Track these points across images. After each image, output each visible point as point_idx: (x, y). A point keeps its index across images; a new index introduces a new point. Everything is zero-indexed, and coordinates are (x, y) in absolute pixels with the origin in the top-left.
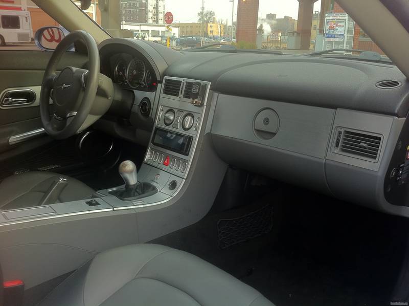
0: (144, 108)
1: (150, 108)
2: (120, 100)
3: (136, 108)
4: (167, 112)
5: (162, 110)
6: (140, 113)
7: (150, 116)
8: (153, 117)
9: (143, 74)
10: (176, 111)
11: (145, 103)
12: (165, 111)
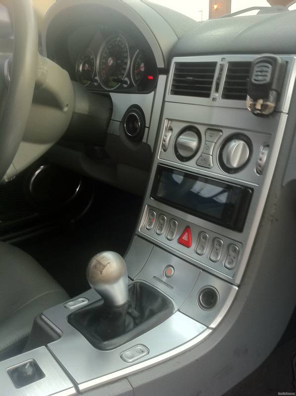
0: (131, 126)
1: (143, 126)
2: (86, 113)
3: (116, 127)
4: (182, 132)
5: (171, 129)
6: (123, 137)
7: (144, 140)
8: (151, 143)
9: (126, 64)
10: (202, 129)
11: (135, 117)
12: (176, 130)
